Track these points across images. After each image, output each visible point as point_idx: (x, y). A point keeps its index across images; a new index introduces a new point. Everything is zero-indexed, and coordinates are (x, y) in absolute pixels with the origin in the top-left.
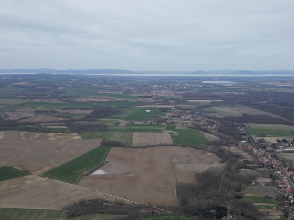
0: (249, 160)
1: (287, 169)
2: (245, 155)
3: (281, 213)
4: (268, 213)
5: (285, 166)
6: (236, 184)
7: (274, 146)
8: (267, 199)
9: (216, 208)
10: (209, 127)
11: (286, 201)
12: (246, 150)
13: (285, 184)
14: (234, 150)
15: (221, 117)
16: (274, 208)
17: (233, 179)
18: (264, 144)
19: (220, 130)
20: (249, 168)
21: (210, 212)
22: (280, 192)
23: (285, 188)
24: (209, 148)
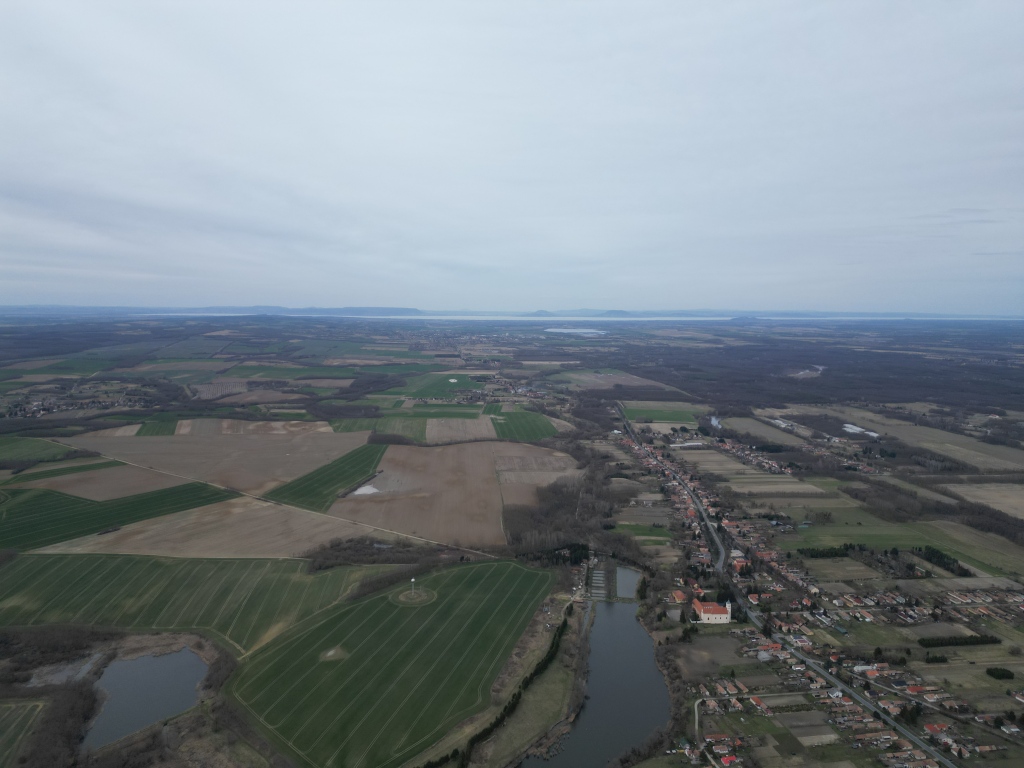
0: (626, 462)
1: (689, 477)
2: (620, 455)
3: (680, 553)
4: (657, 553)
5: (685, 473)
6: (604, 505)
7: (667, 439)
8: (656, 528)
9: (570, 547)
10: (558, 407)
11: (687, 532)
12: (621, 447)
13: (685, 503)
14: (601, 446)
15: (578, 389)
16: (668, 544)
17: (599, 496)
18: (651, 435)
19: (576, 413)
20: (626, 477)
21: (560, 554)
22: (677, 516)
23: (686, 509)
24: (558, 444)
